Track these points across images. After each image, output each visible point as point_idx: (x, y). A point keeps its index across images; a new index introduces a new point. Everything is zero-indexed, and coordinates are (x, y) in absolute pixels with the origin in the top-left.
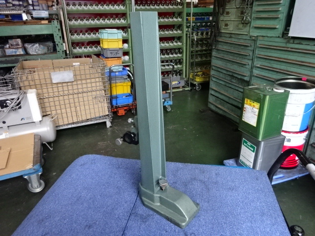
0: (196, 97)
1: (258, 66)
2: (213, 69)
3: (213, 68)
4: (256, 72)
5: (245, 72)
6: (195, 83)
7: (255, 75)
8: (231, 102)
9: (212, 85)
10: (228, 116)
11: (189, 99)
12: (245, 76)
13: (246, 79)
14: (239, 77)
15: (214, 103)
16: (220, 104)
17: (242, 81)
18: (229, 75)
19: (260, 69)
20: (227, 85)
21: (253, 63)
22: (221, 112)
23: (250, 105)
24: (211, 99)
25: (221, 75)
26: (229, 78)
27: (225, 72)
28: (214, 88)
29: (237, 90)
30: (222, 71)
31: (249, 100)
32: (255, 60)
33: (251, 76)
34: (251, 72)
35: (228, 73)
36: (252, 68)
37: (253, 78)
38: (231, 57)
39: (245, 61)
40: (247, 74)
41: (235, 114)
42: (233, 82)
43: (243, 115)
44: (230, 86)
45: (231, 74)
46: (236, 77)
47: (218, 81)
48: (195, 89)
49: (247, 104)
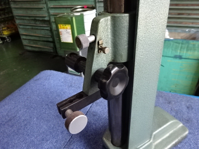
0: (10, 46)
1: (52, 7)
2: (17, 19)
3: (17, 17)
4: (52, 12)
5: (43, 14)
6: (4, 36)
7: (52, 14)
8: (42, 39)
9: (21, 32)
10: (43, 50)
11: (4, 49)
12: (45, 17)
13: (46, 19)
14: (41, 19)
15: (29, 45)
16: (34, 43)
17: (44, 21)
18: (32, 20)
19: (54, 9)
20: (34, 28)
21: (47, 6)
22: (37, 50)
23: (64, 28)
24: (25, 43)
25: (26, 21)
26: (33, 22)
27: (28, 18)
28: (24, 33)
29: (43, 29)
30: (25, 18)
31: (61, 25)
32: (48, 3)
33: (49, 15)
34: (49, 13)
35: (31, 18)
36: (48, 9)
37: (51, 17)
38: (28, 5)
39: (41, 6)
40: (46, 15)
41: (48, 47)
42: (38, 24)
43: (61, 38)
44: (36, 28)
45: (33, 18)
46: (39, 20)
47: (25, 27)
48: (7, 41)
49: (61, 28)
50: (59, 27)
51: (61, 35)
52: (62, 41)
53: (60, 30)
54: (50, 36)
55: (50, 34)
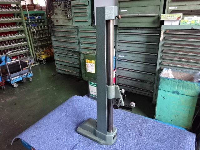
0: (45, 68)
1: (83, 42)
2: (54, 48)
3: (55, 47)
4: (82, 46)
5: (76, 47)
6: (42, 59)
7: (82, 47)
8: (71, 65)
9: (56, 58)
10: (71, 74)
11: (40, 70)
12: (76, 49)
13: (77, 50)
14: (73, 50)
15: (60, 69)
16: (65, 68)
17: (75, 52)
18: (66, 50)
19: (84, 44)
20: (66, 56)
21: (79, 41)
22: (66, 73)
23: (90, 62)
24: (58, 67)
25: (61, 51)
26: (66, 52)
27: (63, 49)
28: (58, 60)
29: (73, 58)
30: (60, 48)
31: (88, 60)
32: (80, 39)
33: (80, 48)
34: (79, 46)
35: (65, 49)
36: (79, 44)
37: (81, 49)
38: (65, 39)
39: (74, 41)
40: (77, 47)
41: (75, 72)
42: (70, 54)
43: (87, 69)
44: (68, 56)
45: (67, 49)
46: (71, 51)
47: (60, 55)
48: (43, 63)
49: (87, 62)
50: (86, 61)
51: (87, 67)
52: (87, 71)
53: (87, 63)
54: (78, 63)
55: (78, 62)
